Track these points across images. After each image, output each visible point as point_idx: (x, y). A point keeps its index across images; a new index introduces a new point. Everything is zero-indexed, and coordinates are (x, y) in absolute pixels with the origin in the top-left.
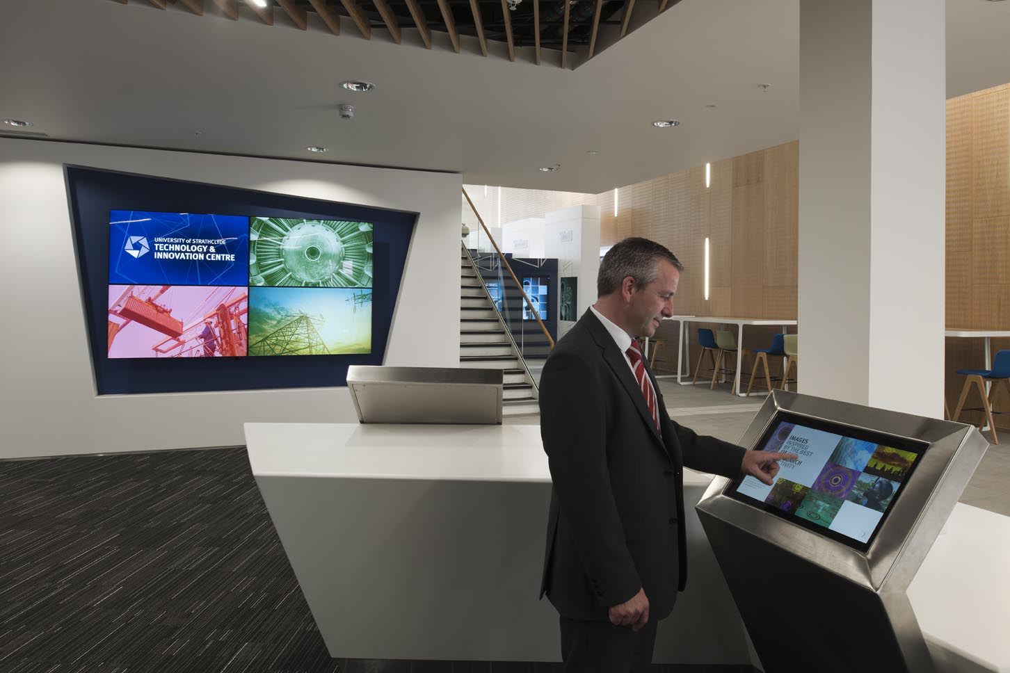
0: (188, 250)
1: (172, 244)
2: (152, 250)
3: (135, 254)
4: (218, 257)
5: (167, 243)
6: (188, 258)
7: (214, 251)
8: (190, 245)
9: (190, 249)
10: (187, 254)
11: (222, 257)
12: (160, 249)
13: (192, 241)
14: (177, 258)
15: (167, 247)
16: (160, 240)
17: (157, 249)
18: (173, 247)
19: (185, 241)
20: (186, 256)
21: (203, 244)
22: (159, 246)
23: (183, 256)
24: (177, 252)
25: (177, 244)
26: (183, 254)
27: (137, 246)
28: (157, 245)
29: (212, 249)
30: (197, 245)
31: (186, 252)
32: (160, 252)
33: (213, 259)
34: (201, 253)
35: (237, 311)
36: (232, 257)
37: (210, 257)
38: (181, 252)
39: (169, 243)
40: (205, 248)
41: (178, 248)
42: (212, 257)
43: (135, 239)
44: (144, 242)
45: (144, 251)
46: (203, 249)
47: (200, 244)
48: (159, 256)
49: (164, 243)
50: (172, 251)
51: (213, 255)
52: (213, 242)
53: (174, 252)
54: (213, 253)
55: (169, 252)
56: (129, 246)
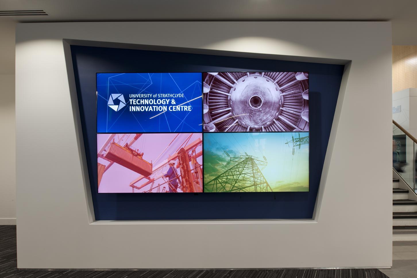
0: (155, 104)
1: (142, 99)
2: (128, 105)
3: (115, 108)
4: (178, 108)
5: (139, 98)
6: (154, 110)
7: (175, 103)
8: (156, 99)
9: (156, 102)
10: (154, 107)
11: (181, 108)
12: (134, 104)
13: (157, 96)
14: (147, 110)
15: (139, 102)
16: (133, 96)
17: (131, 104)
18: (143, 102)
19: (152, 96)
20: (153, 108)
21: (166, 98)
22: (132, 101)
23: (151, 109)
24: (147, 105)
25: (146, 98)
26: (151, 107)
27: (117, 102)
28: (131, 100)
29: (173, 102)
30: (161, 99)
31: (153, 105)
32: (134, 105)
33: (174, 110)
34: (165, 105)
35: (194, 154)
36: (189, 108)
37: (172, 108)
38: (149, 105)
39: (140, 98)
40: (168, 102)
41: (147, 102)
42: (174, 108)
43: (115, 96)
44: (122, 98)
45: (122, 105)
46: (166, 102)
47: (164, 98)
48: (133, 109)
49: (136, 98)
50: (142, 105)
51: (174, 107)
52: (174, 96)
53: (144, 105)
54: (174, 105)
55: (140, 105)
56: (110, 102)
